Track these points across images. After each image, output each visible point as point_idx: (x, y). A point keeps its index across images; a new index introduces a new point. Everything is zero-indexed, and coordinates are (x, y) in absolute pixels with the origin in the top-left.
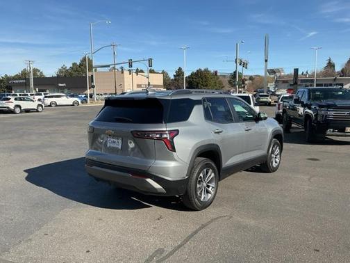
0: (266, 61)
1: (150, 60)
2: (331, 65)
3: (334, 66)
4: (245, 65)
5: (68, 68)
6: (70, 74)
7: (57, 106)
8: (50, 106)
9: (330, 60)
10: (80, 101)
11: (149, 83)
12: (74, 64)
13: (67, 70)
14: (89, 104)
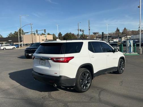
0: (89, 30)
1: (45, 30)
2: (118, 30)
3: (119, 31)
4: (83, 31)
5: (13, 33)
6: (14, 36)
7: (6, 49)
8: (3, 49)
9: (117, 28)
10: (16, 47)
11: (46, 39)
12: (15, 32)
13: (12, 35)
14: (20, 48)
